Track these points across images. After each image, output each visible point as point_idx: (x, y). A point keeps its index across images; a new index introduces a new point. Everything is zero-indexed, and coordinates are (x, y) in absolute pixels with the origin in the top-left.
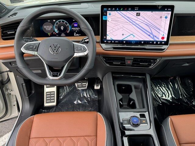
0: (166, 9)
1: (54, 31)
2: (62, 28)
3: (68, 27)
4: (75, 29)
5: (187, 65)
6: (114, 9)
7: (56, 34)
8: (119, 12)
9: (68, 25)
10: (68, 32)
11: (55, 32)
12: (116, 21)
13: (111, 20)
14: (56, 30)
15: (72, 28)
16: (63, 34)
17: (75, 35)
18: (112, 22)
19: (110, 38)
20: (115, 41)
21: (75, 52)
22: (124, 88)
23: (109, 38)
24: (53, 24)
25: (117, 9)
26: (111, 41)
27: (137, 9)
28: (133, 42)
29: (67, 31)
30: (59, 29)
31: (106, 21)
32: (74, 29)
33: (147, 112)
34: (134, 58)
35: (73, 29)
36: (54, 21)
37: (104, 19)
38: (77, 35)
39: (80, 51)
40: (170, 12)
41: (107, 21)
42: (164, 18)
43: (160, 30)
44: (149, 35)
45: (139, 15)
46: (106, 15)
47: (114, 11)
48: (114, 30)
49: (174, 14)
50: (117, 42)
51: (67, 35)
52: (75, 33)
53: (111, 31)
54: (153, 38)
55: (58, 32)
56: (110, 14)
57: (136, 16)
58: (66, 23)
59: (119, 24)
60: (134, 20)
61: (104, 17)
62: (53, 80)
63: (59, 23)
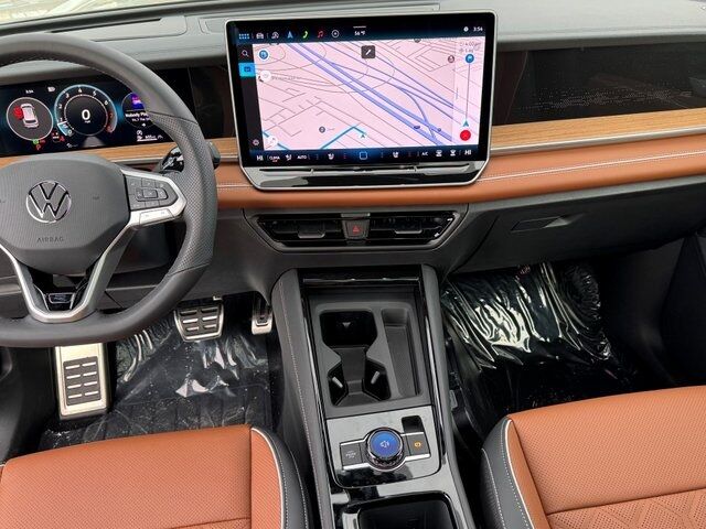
0: (466, 29)
1: (56, 129)
2: (86, 116)
3: (109, 113)
4: (137, 115)
5: (563, 223)
6: (276, 35)
7: (63, 139)
8: (295, 45)
9: (109, 101)
10: (112, 128)
11: (61, 134)
12: (292, 79)
13: (270, 75)
14: (62, 125)
15: (125, 112)
16: (92, 140)
17: (140, 139)
18: (277, 83)
19: (275, 143)
20: (295, 154)
21: (133, 206)
22: (346, 324)
23: (270, 144)
24: (50, 104)
25: (290, 35)
26: (282, 154)
27: (363, 32)
28: (363, 156)
29: (108, 125)
30: (75, 120)
31: (252, 81)
32: (135, 118)
33: (430, 407)
34: (372, 214)
35: (131, 115)
36: (51, 89)
37: (243, 74)
38: (149, 138)
39: (153, 204)
40: (482, 39)
41: (258, 82)
42: (461, 63)
43: (451, 106)
44: (417, 128)
45: (372, 55)
46: (251, 59)
47: (278, 41)
48: (286, 113)
49: (498, 44)
50: (305, 157)
51: (110, 141)
52: (140, 132)
53: (278, 119)
54: (432, 138)
55: (70, 133)
56: (263, 56)
57: (360, 57)
58: (99, 96)
59: (302, 90)
60: (356, 76)
61: (242, 66)
62: (51, 323)
63: (70, 97)
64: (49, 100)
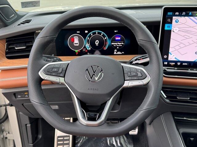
1: (85, 47)
2: (97, 42)
3: (106, 42)
4: (116, 44)
6: (184, 13)
7: (87, 51)
8: (192, 18)
9: (106, 38)
10: (106, 48)
11: (86, 49)
12: (187, 32)
13: (178, 29)
14: (88, 46)
15: (112, 42)
16: (97, 52)
17: (115, 53)
18: (180, 33)
19: (174, 57)
20: (182, 62)
23: (171, 57)
24: (85, 38)
25: (190, 14)
26: (176, 62)
29: (104, 47)
30: (92, 44)
31: (169, 32)
32: (115, 45)
35: (114, 44)
36: (86, 32)
37: (166, 28)
38: (119, 53)
39: (135, 78)
41: (172, 32)
46: (171, 23)
47: (184, 16)
48: (182, 46)
50: (186, 64)
51: (103, 53)
52: (116, 50)
53: (177, 48)
55: (90, 49)
56: (177, 22)
58: (103, 35)
59: (191, 36)
61: (166, 25)
62: (87, 126)
63: (93, 35)
64: (85, 35)
